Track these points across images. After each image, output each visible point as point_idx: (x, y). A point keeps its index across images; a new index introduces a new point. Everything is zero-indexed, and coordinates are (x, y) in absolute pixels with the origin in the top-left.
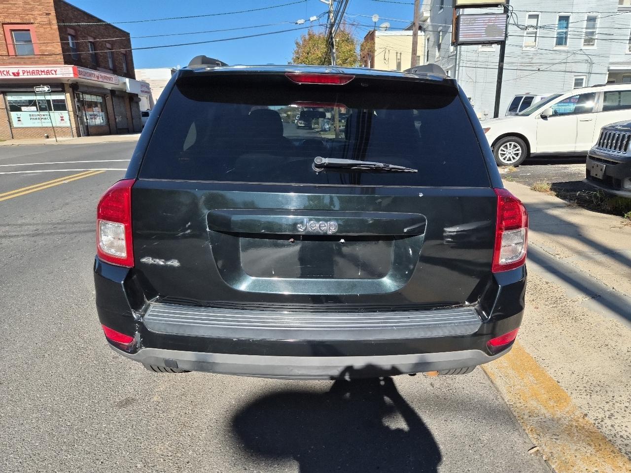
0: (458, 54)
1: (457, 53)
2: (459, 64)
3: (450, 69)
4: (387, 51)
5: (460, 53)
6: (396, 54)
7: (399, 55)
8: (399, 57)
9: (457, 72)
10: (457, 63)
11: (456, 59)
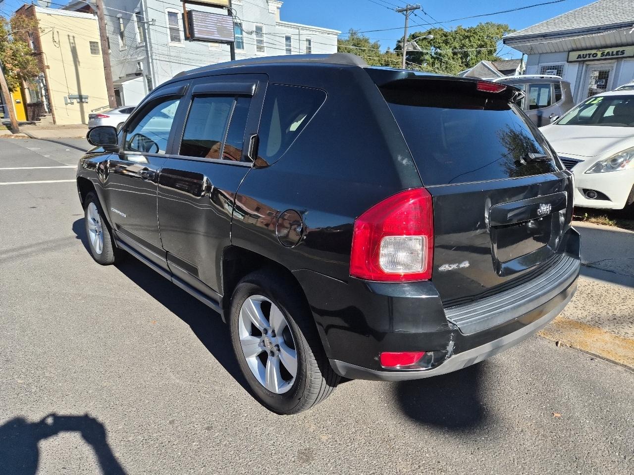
0: (148, 46)
1: (146, 44)
2: (152, 56)
3: (142, 60)
4: (55, 33)
5: (151, 45)
6: (67, 37)
7: (71, 38)
8: (72, 41)
9: (151, 64)
10: (150, 55)
11: (147, 51)
